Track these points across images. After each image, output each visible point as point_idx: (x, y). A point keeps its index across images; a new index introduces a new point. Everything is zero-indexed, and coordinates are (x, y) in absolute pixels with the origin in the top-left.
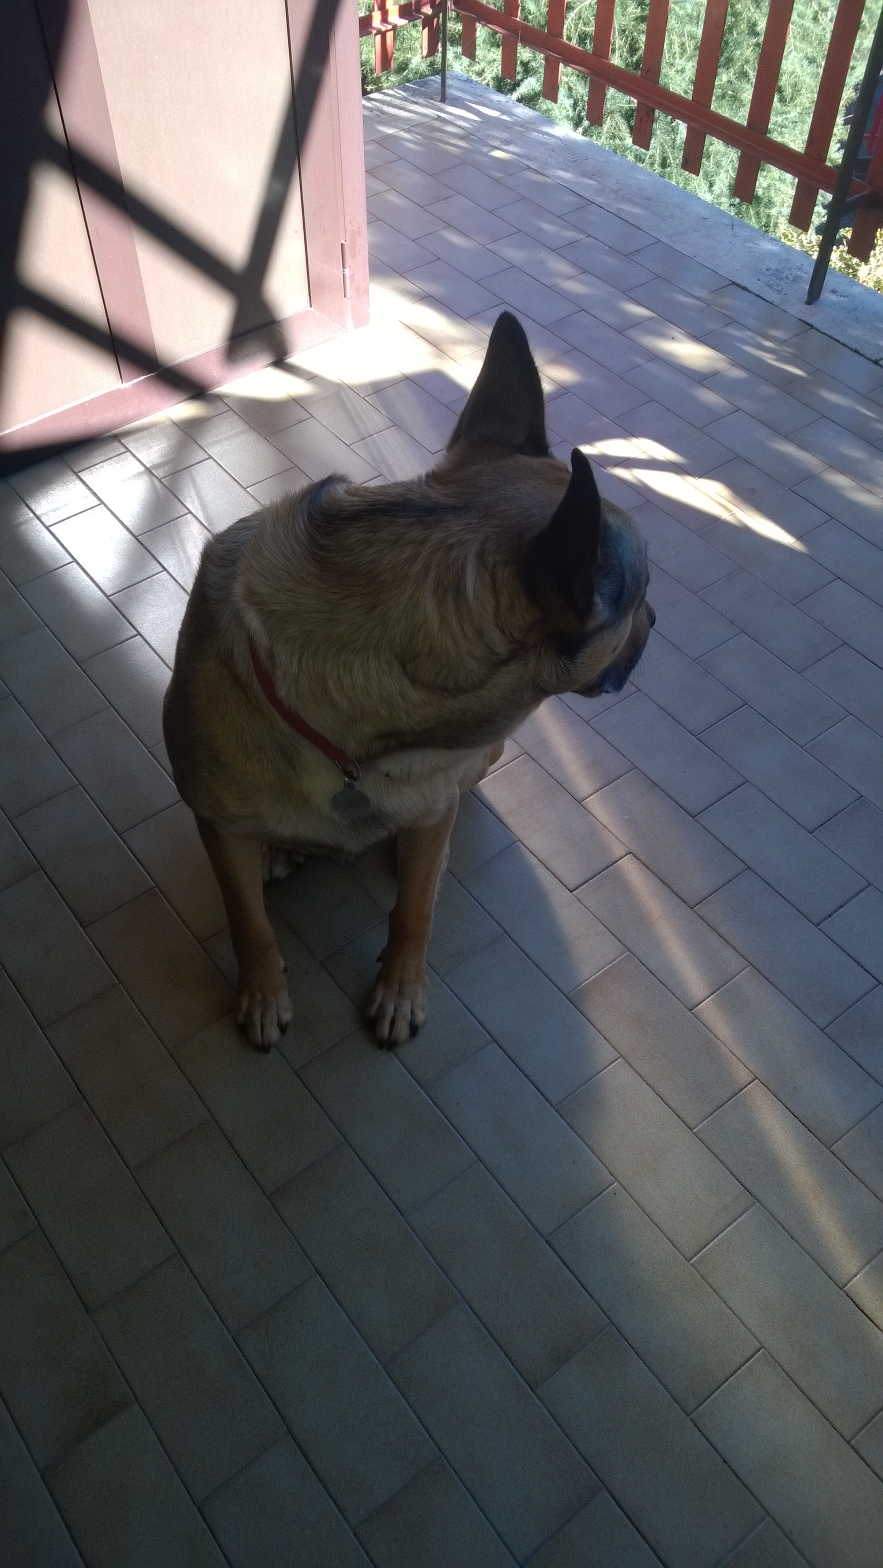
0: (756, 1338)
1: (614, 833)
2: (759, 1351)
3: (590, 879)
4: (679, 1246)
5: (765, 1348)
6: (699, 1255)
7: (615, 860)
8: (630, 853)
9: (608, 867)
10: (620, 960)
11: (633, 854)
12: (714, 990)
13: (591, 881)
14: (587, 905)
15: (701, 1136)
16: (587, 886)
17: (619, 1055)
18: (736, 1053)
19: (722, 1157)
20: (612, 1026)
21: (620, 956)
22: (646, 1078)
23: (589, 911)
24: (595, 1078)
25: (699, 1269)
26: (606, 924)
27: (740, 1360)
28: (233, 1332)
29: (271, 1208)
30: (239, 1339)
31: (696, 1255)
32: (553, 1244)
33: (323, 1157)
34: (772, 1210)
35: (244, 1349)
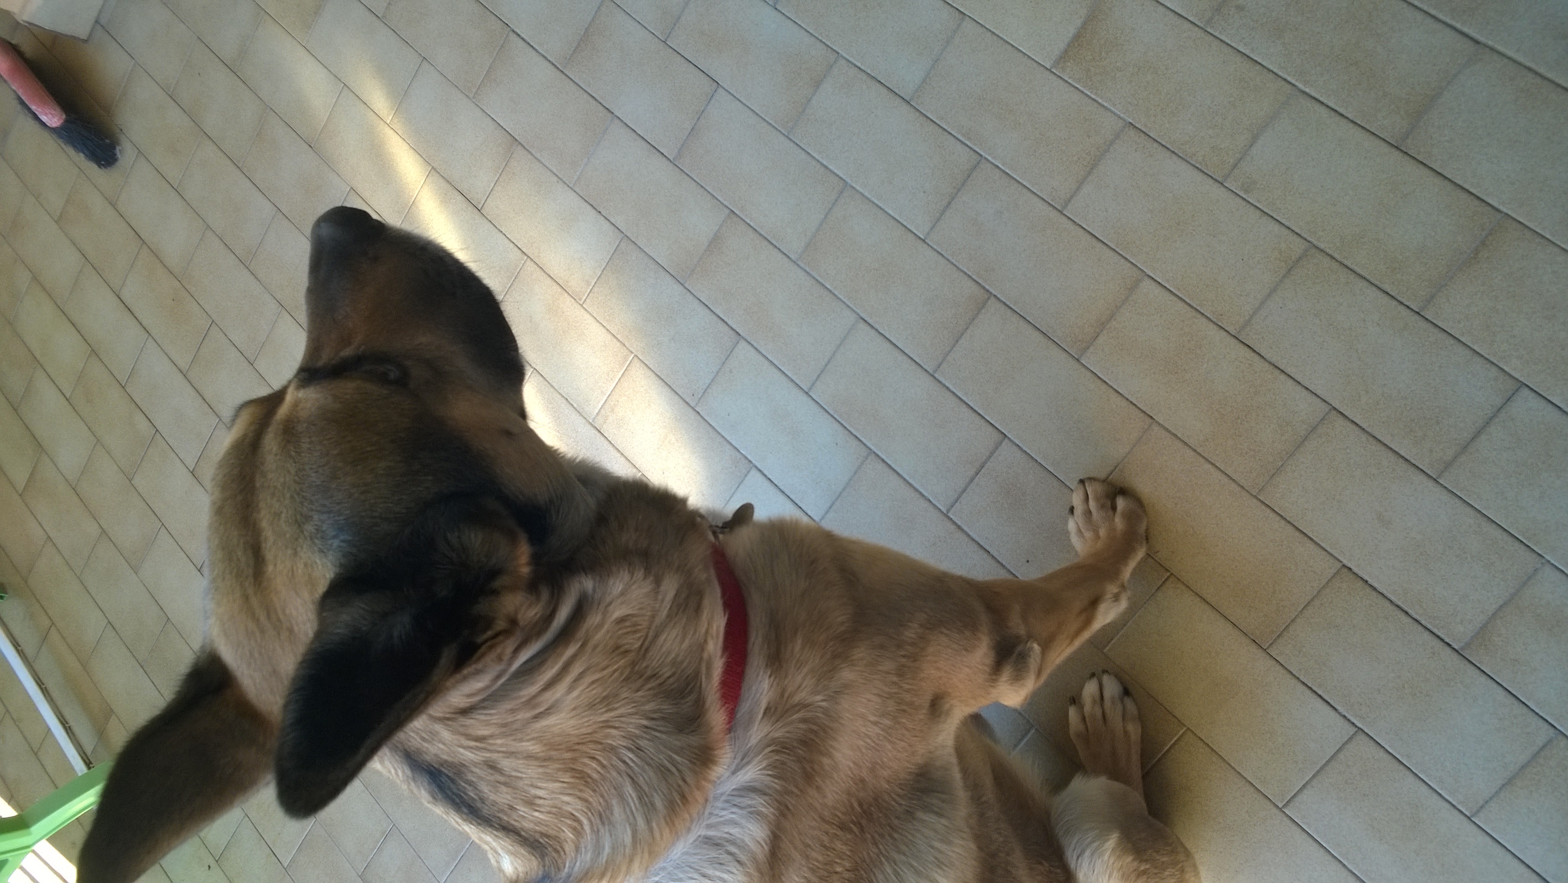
0: (586, 310)
2: (584, 301)
4: (642, 365)
5: (580, 304)
6: (628, 362)
25: (627, 351)
27: (596, 289)
28: (983, 161)
29: (984, 284)
30: (975, 156)
31: (631, 362)
32: (734, 334)
33: (950, 351)
34: (581, 417)
35: (968, 150)
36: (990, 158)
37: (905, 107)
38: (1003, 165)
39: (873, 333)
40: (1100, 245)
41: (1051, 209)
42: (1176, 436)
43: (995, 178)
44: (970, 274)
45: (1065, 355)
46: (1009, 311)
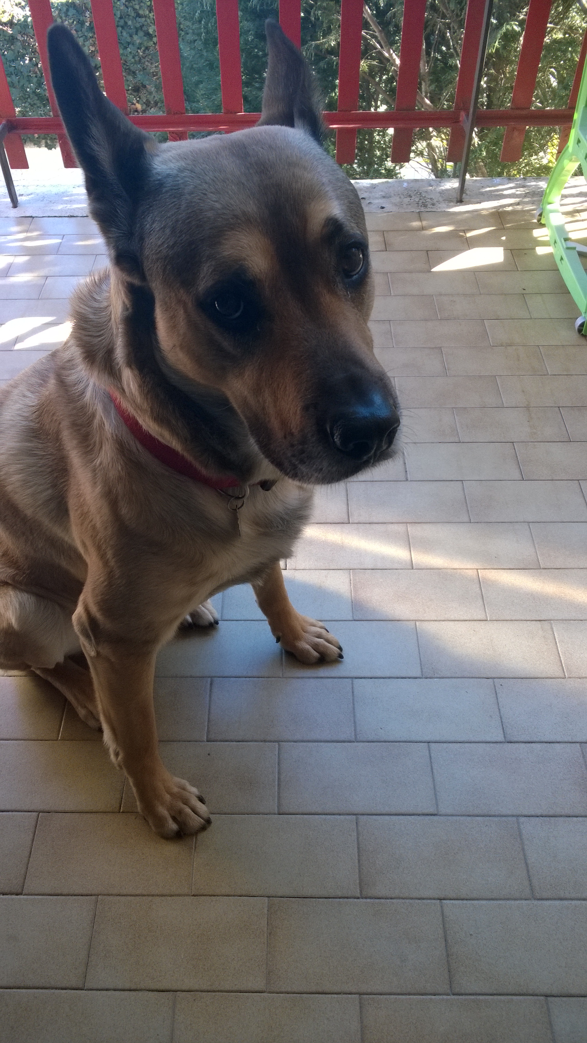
4: (554, 676)
6: (565, 670)
10: (353, 578)
12: (409, 547)
14: (303, 568)
15: (494, 618)
17: (415, 622)
19: (513, 618)
21: (350, 576)
22: (439, 619)
23: (307, 570)
25: (574, 676)
26: (323, 568)
28: (449, 991)
29: (372, 900)
30: (457, 990)
31: (565, 673)
32: (512, 740)
33: (358, 838)
34: (560, 618)
35: (467, 992)
36: (445, 997)
37: (545, 989)
38: (431, 999)
39: (419, 811)
40: (314, 989)
41: (369, 991)
42: (171, 896)
43: (429, 984)
44: (388, 900)
45: (280, 894)
46: (340, 896)
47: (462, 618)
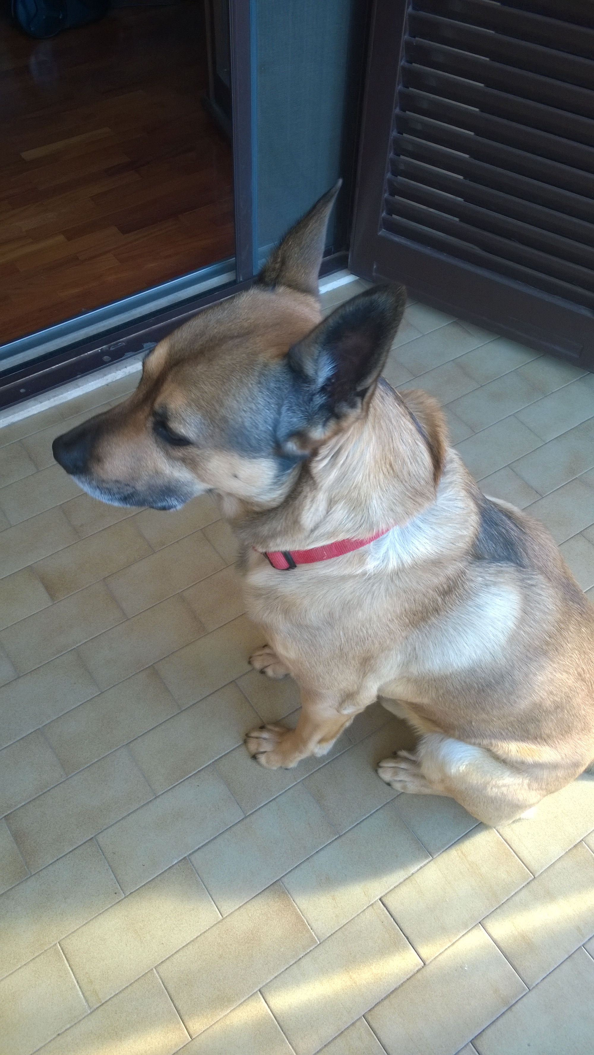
1: (446, 952)
3: (394, 919)
6: (61, 951)
7: (415, 946)
8: (425, 964)
9: (408, 938)
10: (311, 933)
11: (423, 967)
12: (278, 1019)
13: (392, 919)
14: (366, 912)
15: (149, 975)
16: (386, 914)
17: (224, 917)
18: (216, 1025)
20: (250, 915)
21: (315, 934)
22: (202, 936)
23: (361, 913)
24: (207, 893)
25: (51, 949)
26: (347, 926)
28: (78, 648)
29: (145, 667)
30: (73, 652)
31: (62, 949)
32: (90, 842)
33: (173, 696)
34: (83, 1022)
35: (67, 654)
36: (79, 644)
37: (21, 681)
38: (87, 639)
39: (140, 740)
43: (91, 645)
44: (137, 673)
45: (203, 639)
47: (181, 953)
